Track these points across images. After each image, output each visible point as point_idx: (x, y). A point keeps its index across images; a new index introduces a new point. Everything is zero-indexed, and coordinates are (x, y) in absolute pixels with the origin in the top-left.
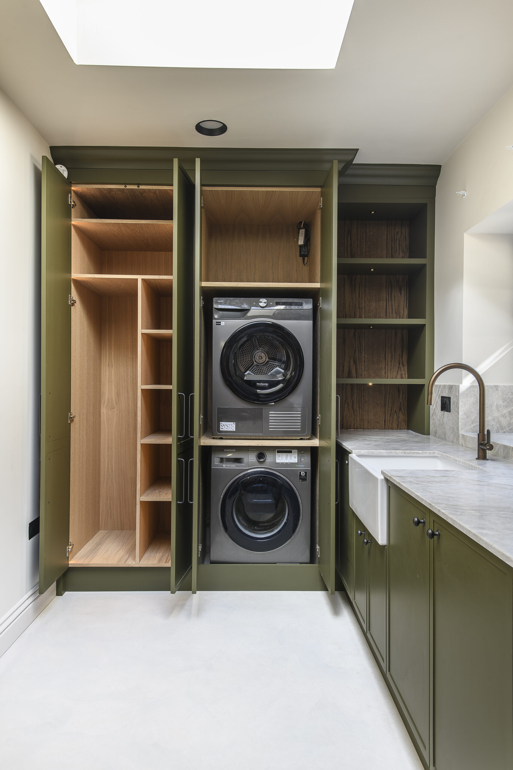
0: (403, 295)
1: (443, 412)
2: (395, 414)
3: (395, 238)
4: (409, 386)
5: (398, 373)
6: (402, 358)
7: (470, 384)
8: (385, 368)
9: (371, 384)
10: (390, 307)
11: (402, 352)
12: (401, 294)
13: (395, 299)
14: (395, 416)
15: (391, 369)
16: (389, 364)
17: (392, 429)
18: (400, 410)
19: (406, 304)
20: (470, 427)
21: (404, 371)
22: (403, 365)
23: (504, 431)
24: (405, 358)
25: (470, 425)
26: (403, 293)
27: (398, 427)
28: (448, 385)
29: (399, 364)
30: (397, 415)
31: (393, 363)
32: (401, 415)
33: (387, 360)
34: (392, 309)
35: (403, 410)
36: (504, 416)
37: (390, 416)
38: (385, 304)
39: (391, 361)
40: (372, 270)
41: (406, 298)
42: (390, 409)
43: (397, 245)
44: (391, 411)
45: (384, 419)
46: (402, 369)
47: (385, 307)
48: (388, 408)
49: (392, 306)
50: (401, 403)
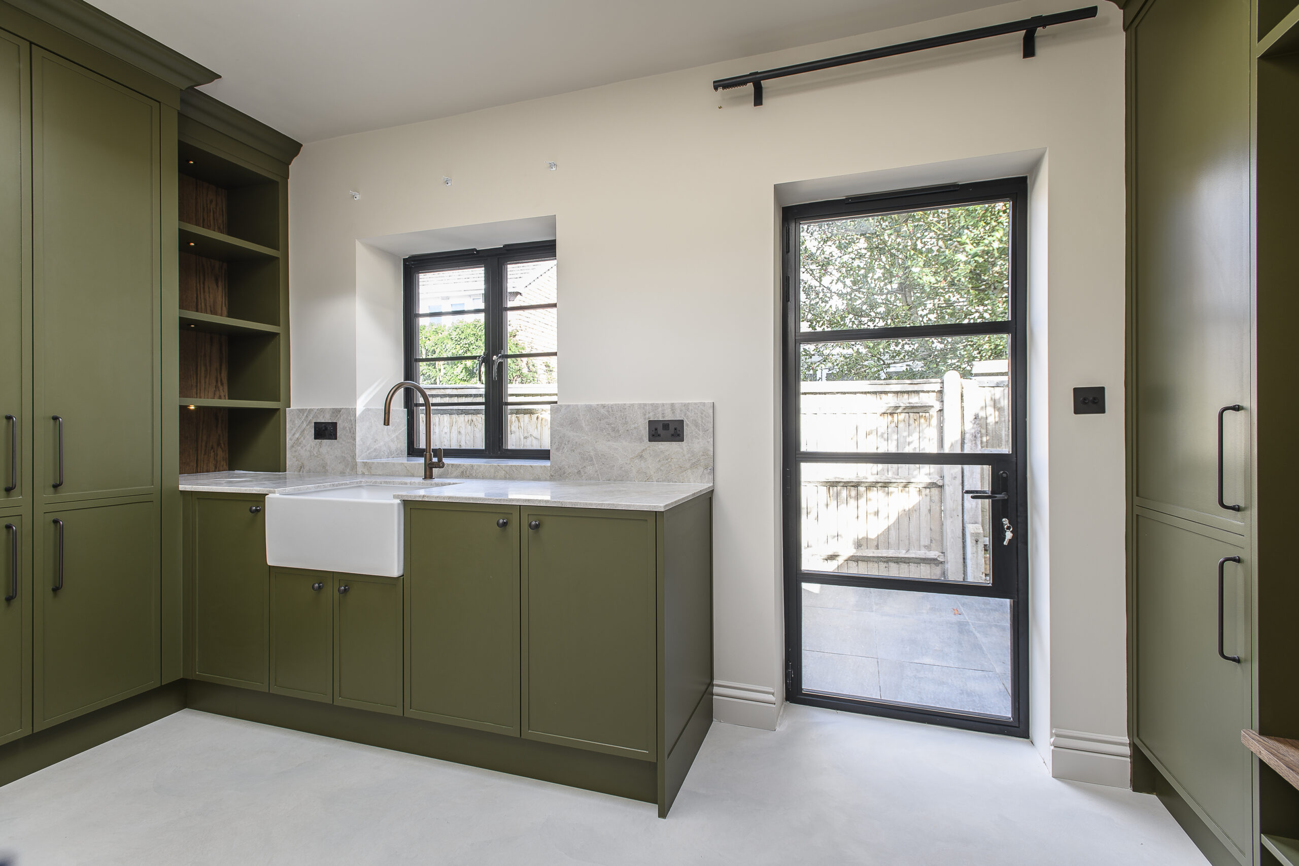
0: (220, 288)
1: (320, 441)
2: (212, 451)
3: (208, 206)
4: (232, 411)
5: (215, 394)
6: (221, 374)
7: (364, 407)
8: (197, 386)
9: (192, 407)
10: (203, 301)
11: (221, 365)
12: (218, 286)
13: (209, 292)
14: (212, 454)
15: (205, 388)
16: (203, 381)
17: (208, 471)
18: (219, 444)
19: (225, 302)
20: (365, 454)
21: (224, 390)
22: (222, 384)
23: (393, 456)
24: (224, 375)
25: (366, 452)
26: (220, 283)
27: (216, 468)
28: (330, 409)
29: (217, 382)
30: (214, 451)
31: (207, 380)
32: (220, 452)
33: (199, 375)
34: (206, 305)
35: (223, 445)
36: (392, 441)
37: (205, 454)
38: (195, 295)
39: (205, 377)
40: (193, 244)
41: (225, 294)
42: (204, 444)
43: (212, 218)
44: (206, 446)
45: (196, 458)
46: (221, 389)
47: (195, 300)
48: (202, 442)
49: (205, 300)
50: (219, 436)
